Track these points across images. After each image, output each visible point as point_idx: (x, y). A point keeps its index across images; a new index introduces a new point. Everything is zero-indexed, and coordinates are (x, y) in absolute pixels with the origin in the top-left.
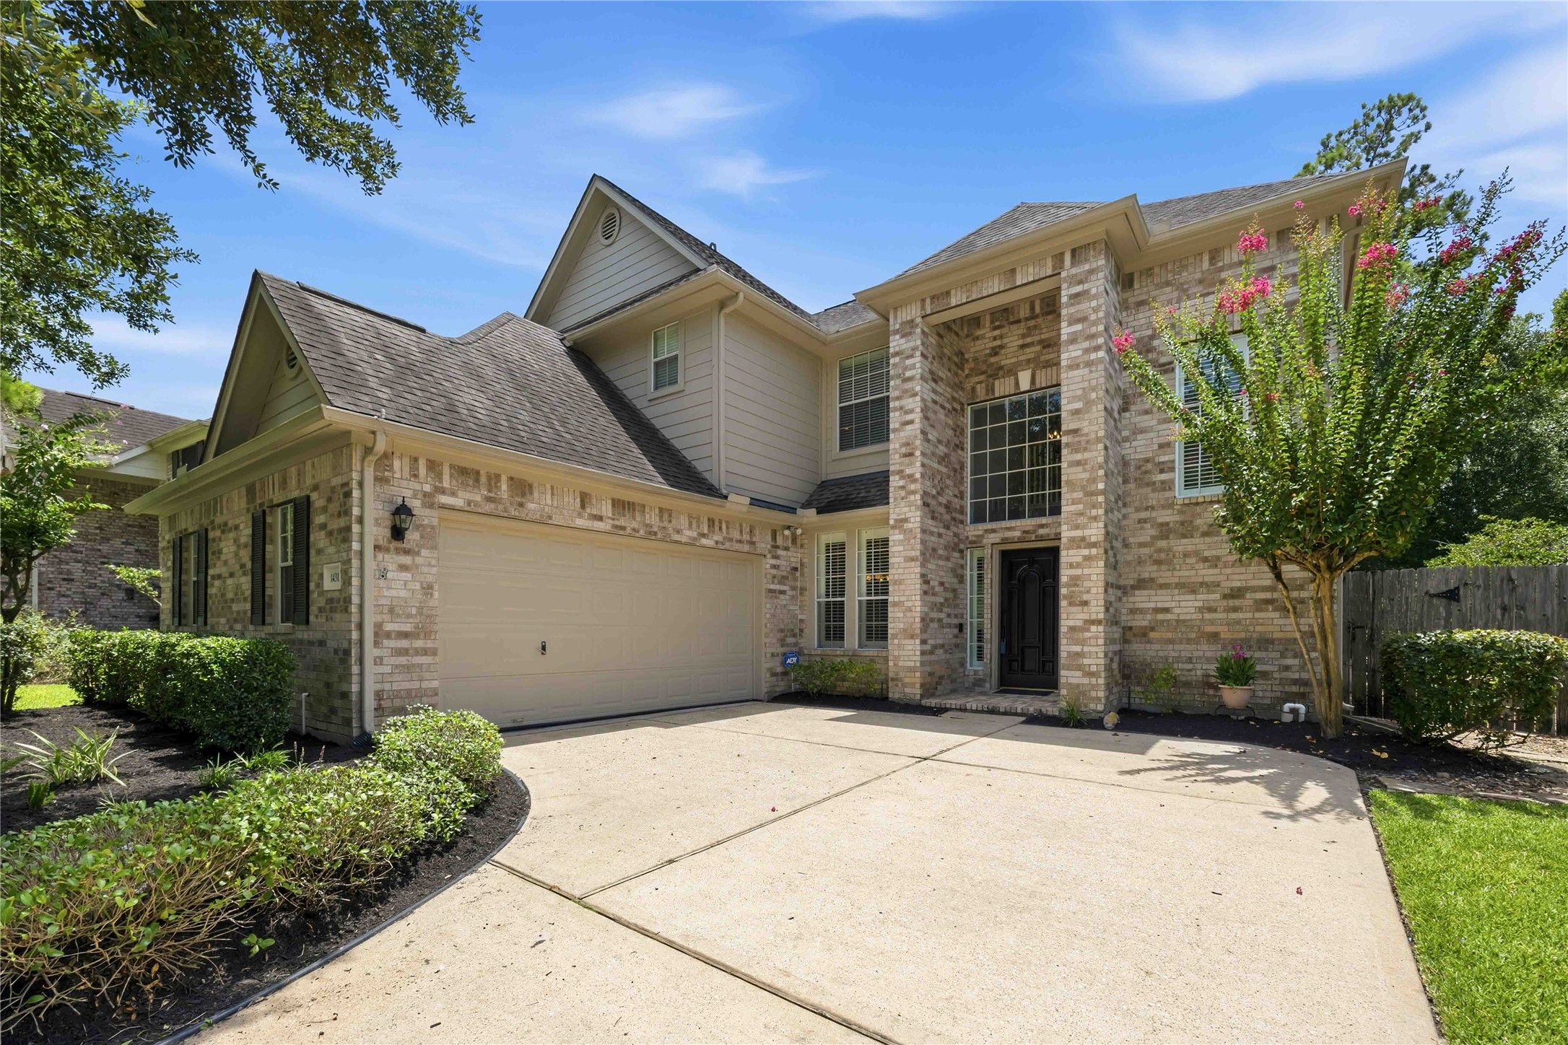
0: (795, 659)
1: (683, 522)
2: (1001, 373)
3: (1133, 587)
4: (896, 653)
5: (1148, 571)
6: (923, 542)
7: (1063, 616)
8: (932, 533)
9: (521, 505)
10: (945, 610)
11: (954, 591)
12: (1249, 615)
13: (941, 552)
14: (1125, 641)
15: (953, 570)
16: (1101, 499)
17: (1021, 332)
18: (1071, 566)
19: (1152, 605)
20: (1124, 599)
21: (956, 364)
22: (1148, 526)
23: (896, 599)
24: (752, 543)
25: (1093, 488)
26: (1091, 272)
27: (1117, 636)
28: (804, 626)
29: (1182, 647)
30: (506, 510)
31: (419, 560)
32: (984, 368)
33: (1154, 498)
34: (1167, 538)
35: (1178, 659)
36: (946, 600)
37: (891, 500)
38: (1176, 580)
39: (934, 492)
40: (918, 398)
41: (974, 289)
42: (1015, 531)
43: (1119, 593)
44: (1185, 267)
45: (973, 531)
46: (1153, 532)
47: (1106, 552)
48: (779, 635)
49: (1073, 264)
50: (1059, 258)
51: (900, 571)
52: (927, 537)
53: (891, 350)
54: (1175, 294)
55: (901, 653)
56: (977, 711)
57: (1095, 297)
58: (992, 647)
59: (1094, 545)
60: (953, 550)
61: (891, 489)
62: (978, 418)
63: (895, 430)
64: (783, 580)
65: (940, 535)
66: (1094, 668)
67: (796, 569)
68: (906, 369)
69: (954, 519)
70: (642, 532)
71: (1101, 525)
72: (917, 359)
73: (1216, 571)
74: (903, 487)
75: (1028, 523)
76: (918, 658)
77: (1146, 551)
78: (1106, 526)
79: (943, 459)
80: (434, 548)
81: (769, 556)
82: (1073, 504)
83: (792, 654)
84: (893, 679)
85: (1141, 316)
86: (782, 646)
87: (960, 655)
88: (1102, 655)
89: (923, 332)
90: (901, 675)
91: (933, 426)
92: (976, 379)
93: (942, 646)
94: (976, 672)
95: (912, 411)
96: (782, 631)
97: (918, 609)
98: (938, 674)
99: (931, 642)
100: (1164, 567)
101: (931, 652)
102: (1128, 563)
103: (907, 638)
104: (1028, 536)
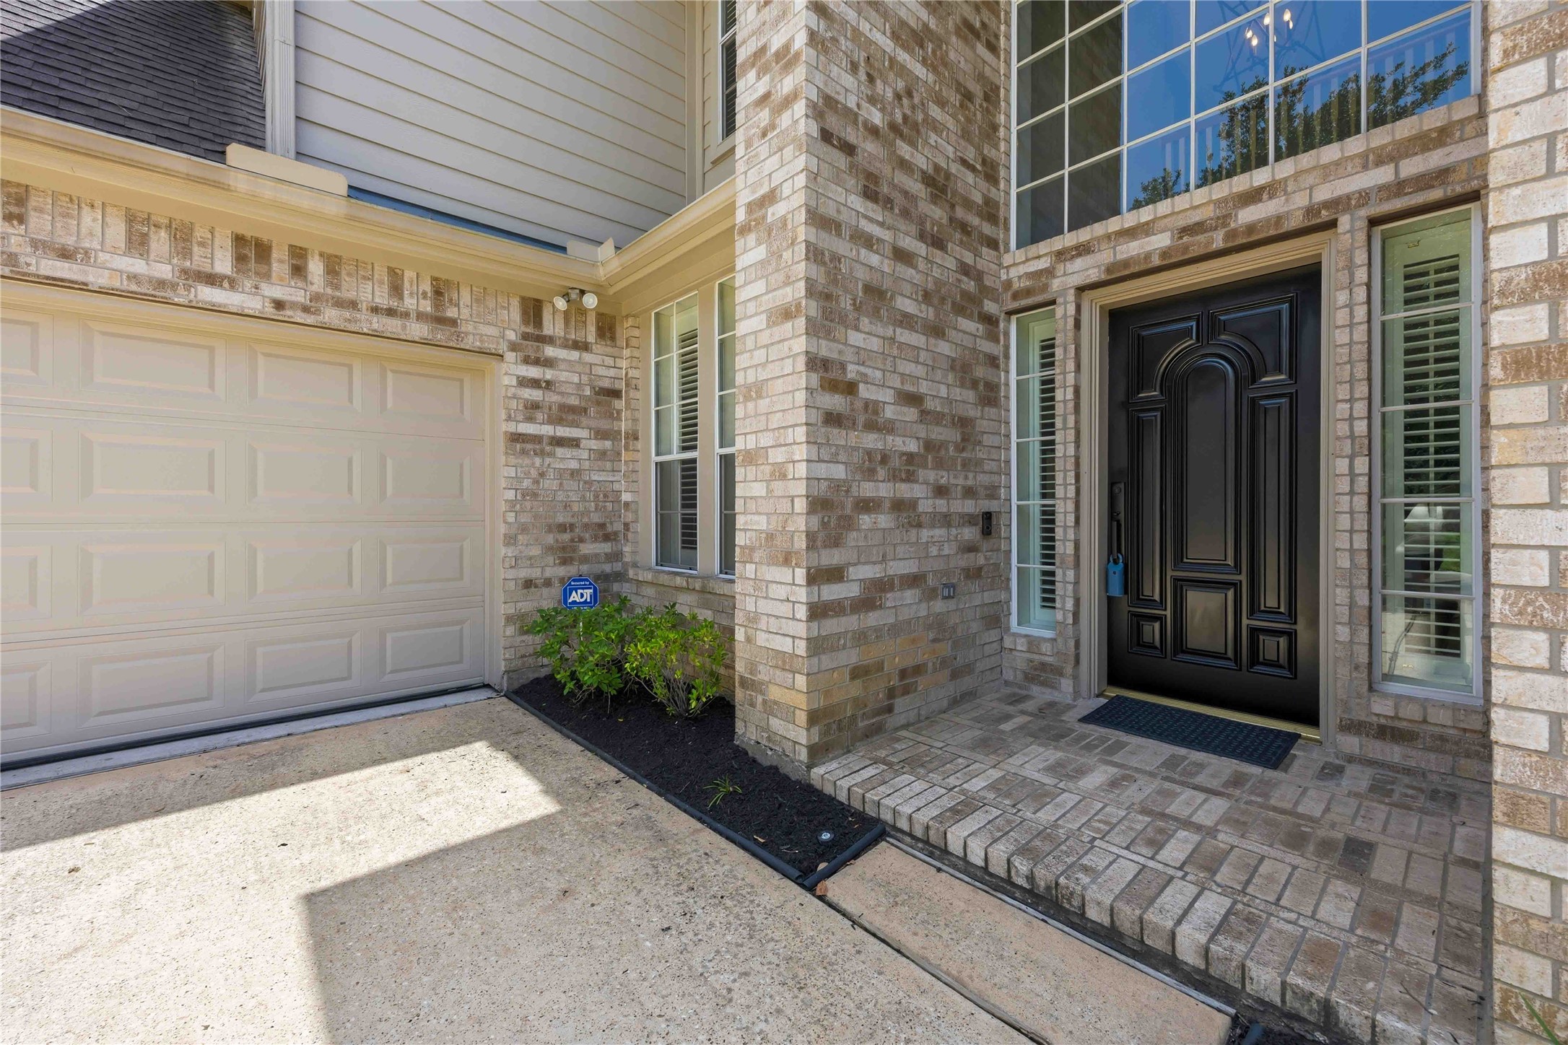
0: (590, 593)
4: (754, 606)
6: (814, 254)
8: (864, 238)
10: (924, 473)
11: (964, 423)
13: (904, 304)
15: (955, 365)
24: (442, 321)
28: (630, 517)
36: (929, 445)
42: (1154, 234)
45: (1024, 261)
51: (760, 356)
52: (838, 246)
55: (764, 606)
65: (900, 254)
67: (611, 394)
75: (1199, 199)
76: (801, 629)
81: (509, 356)
83: (584, 580)
84: (744, 683)
86: (556, 562)
90: (763, 674)
93: (914, 580)
94: (1033, 643)
97: (802, 470)
103: (772, 561)
104: (1198, 244)
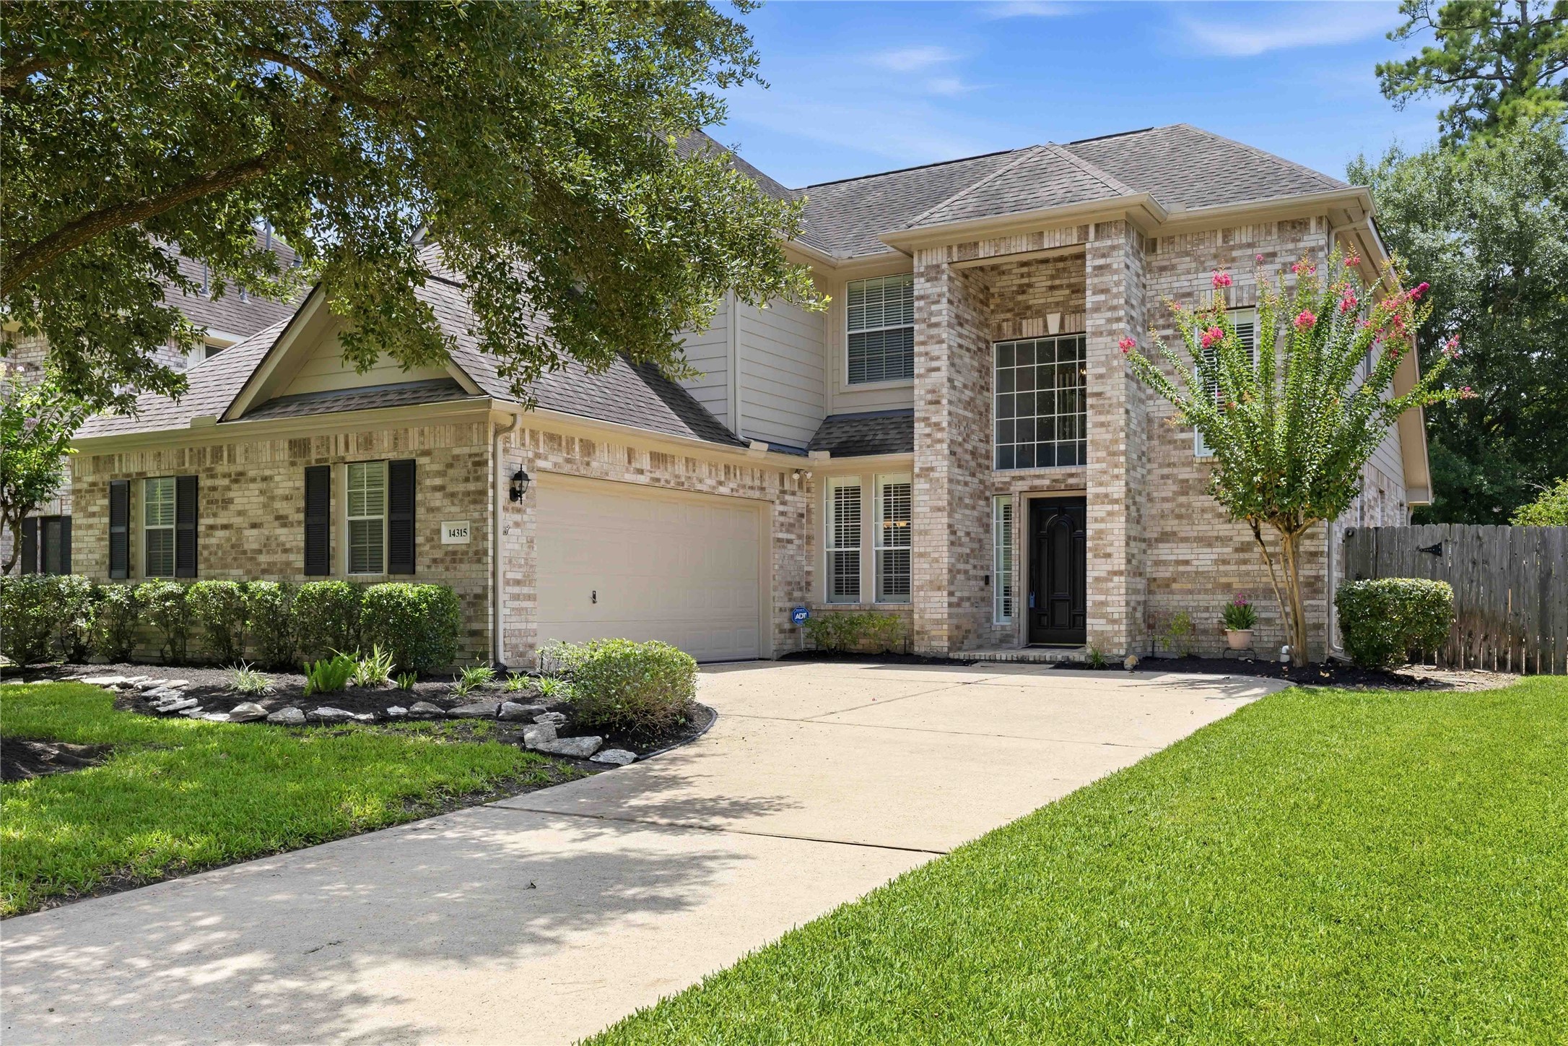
0: (804, 615)
1: (704, 470)
2: (1029, 313)
3: (1157, 540)
4: (922, 606)
5: (1171, 525)
6: (950, 492)
7: (1089, 567)
8: (958, 482)
9: (588, 464)
10: (972, 561)
11: (980, 541)
12: (1256, 567)
13: (967, 501)
14: (1150, 592)
15: (979, 520)
16: (1122, 459)
17: (1049, 272)
18: (1096, 520)
19: (1173, 558)
20: (1149, 552)
21: (981, 302)
22: (1170, 482)
23: (922, 550)
24: (762, 489)
25: (1115, 448)
26: (1113, 248)
27: (1140, 586)
28: (811, 578)
29: (1201, 597)
30: (578, 470)
31: (526, 518)
32: (1011, 305)
33: (1176, 455)
34: (1187, 494)
35: (1197, 609)
36: (972, 550)
37: (916, 448)
38: (1195, 534)
39: (960, 439)
40: (945, 346)
41: (1003, 244)
42: (1045, 479)
43: (1144, 546)
44: (1202, 241)
45: (1000, 477)
46: (1175, 488)
47: (1127, 508)
48: (787, 588)
49: (1097, 238)
50: (1084, 230)
51: (924, 520)
52: (954, 487)
53: (916, 293)
54: (1194, 265)
55: (928, 605)
56: (1006, 661)
57: (1116, 272)
58: (1020, 603)
59: (1116, 501)
60: (979, 498)
61: (916, 436)
62: (1005, 356)
63: (920, 376)
64: (790, 527)
65: (966, 484)
66: (1116, 616)
67: (802, 515)
68: (931, 314)
69: (980, 465)
70: (672, 484)
71: (1123, 483)
72: (944, 305)
73: (1229, 526)
74: (929, 435)
75: (1057, 471)
76: (946, 610)
77: (1167, 506)
78: (1127, 484)
79: (969, 404)
80: (534, 506)
81: (777, 502)
82: (1098, 462)
83: (800, 609)
84: (918, 633)
85: (1163, 280)
86: (790, 600)
87: (985, 609)
88: (1123, 603)
89: (950, 278)
90: (928, 627)
91: (959, 372)
92: (1003, 316)
93: (969, 599)
94: (1003, 627)
95: (938, 358)
96: (789, 583)
97: (946, 560)
98: (965, 627)
99: (958, 594)
100: (1184, 522)
101: (958, 605)
102: (1153, 517)
103: (933, 590)
104: (1058, 486)
